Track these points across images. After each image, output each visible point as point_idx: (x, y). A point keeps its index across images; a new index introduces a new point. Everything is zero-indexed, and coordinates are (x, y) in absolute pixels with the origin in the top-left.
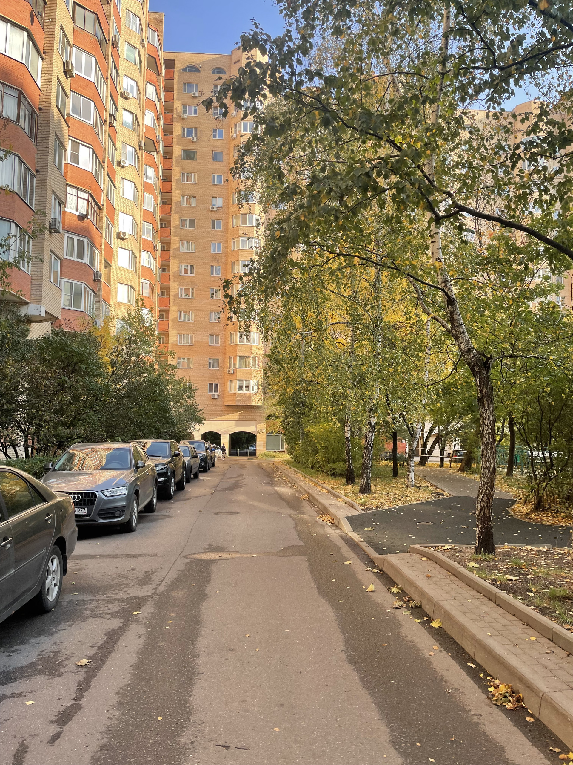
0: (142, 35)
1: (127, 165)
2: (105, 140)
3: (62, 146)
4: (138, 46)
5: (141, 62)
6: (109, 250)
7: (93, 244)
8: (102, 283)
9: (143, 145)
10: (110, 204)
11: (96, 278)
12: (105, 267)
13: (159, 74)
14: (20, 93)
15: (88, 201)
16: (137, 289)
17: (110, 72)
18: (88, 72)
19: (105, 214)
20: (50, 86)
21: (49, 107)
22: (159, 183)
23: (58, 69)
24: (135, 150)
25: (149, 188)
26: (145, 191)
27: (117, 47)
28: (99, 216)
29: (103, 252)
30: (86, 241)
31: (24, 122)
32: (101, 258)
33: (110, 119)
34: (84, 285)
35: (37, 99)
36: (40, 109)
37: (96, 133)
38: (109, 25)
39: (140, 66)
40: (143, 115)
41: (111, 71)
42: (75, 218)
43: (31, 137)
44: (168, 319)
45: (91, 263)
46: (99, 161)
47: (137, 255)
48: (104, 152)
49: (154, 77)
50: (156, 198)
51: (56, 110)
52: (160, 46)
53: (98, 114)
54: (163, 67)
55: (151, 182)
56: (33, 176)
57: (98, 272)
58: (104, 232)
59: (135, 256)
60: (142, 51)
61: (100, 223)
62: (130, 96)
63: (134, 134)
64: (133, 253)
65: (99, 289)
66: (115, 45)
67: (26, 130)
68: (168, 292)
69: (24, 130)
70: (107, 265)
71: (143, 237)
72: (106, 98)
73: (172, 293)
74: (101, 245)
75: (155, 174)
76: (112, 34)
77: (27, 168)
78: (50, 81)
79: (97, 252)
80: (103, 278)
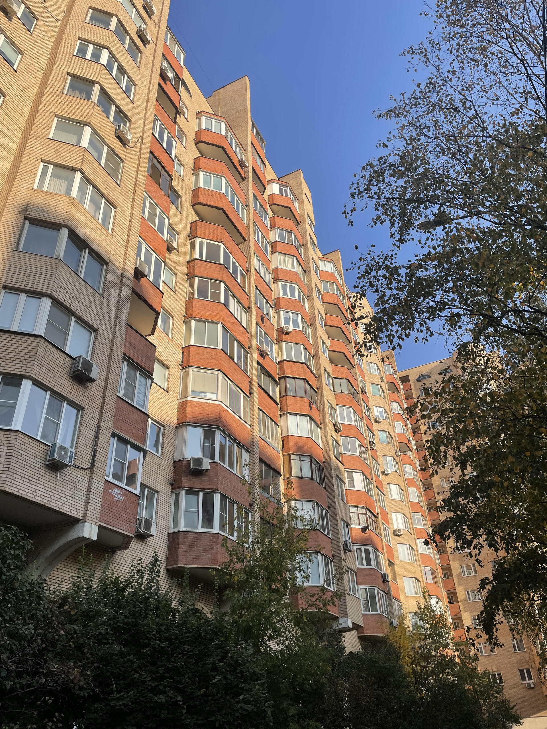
0: (380, 374)
1: (389, 472)
2: (370, 461)
3: (342, 481)
4: (380, 383)
5: (384, 392)
6: (390, 550)
7: (376, 550)
8: (390, 583)
9: (399, 452)
10: (383, 510)
11: (385, 579)
12: (390, 566)
13: (399, 392)
14: (311, 457)
15: (366, 514)
16: (421, 580)
17: (364, 412)
18: (350, 420)
19: (381, 520)
20: (328, 444)
21: (329, 459)
22: (419, 475)
23: (331, 430)
24: (394, 458)
25: (410, 483)
26: (409, 486)
27: (365, 392)
28: (377, 523)
29: (386, 554)
30: (371, 548)
31: (316, 477)
32: (385, 560)
33: (370, 445)
34: (376, 589)
35: (320, 456)
36: (324, 462)
37: (363, 460)
38: (357, 381)
39: (384, 395)
40: (394, 427)
41: (364, 410)
42: (360, 531)
43: (322, 484)
44: (457, 601)
45: (378, 567)
46: (368, 480)
47: (414, 547)
48: (371, 471)
49: (395, 396)
50: (418, 489)
51: (334, 458)
52: (395, 372)
53: (361, 445)
54: (401, 386)
55: (412, 477)
56: (327, 512)
57: (385, 574)
58: (383, 537)
59: (413, 548)
60: (383, 385)
61: (378, 529)
62: (381, 420)
63: (390, 446)
64: (410, 546)
65: (389, 589)
66: (363, 392)
67: (318, 481)
68: (451, 572)
69: (316, 481)
70: (391, 564)
71: (415, 526)
72: (364, 431)
73: (455, 573)
74: (383, 548)
75: (413, 469)
76: (360, 385)
77: (322, 508)
78: (328, 441)
79: (380, 555)
80: (390, 578)
